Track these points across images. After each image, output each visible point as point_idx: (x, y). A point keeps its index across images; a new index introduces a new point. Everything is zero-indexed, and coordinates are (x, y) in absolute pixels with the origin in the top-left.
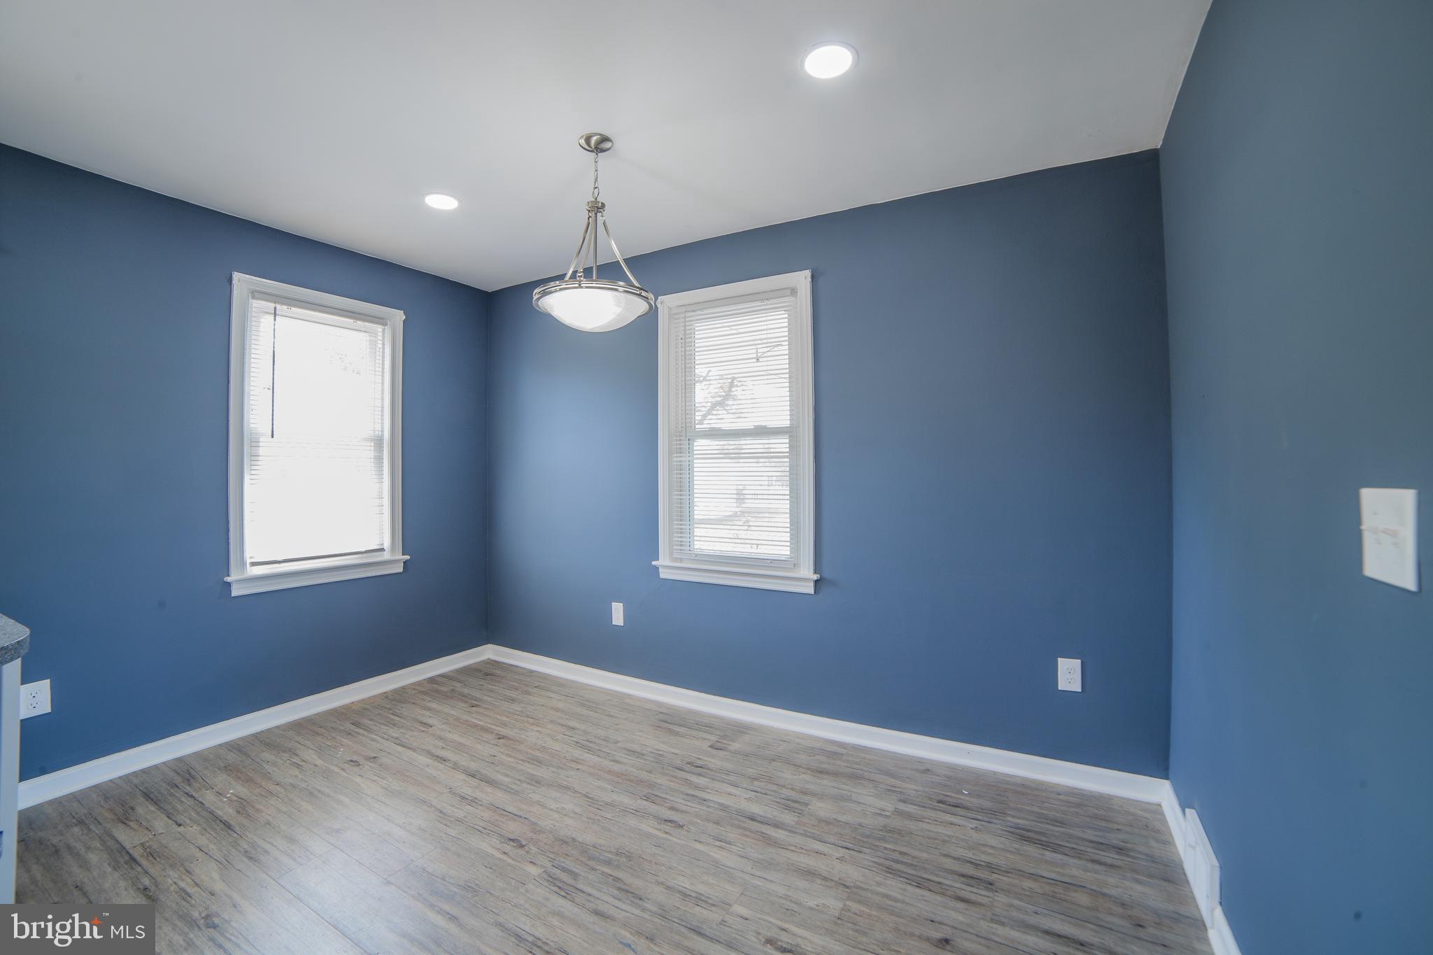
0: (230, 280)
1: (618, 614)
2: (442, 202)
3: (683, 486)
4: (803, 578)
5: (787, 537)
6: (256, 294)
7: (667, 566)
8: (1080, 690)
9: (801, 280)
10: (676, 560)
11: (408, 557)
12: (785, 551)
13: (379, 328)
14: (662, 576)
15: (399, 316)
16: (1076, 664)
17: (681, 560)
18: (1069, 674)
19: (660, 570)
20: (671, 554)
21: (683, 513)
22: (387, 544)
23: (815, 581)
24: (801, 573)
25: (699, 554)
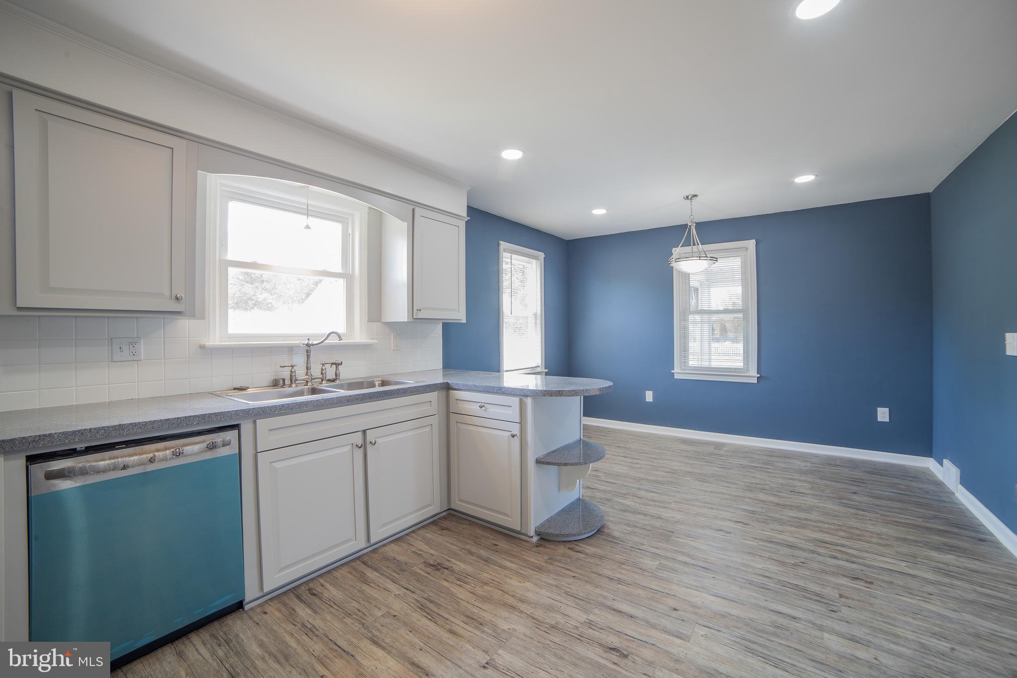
0: (499, 245)
1: (649, 396)
2: (599, 212)
3: (685, 337)
4: (752, 375)
5: (741, 358)
6: (505, 250)
7: (678, 373)
8: (888, 421)
9: (751, 244)
10: (682, 370)
11: (547, 370)
12: (740, 365)
13: (534, 261)
14: (675, 377)
15: (542, 255)
16: (886, 410)
17: (685, 370)
18: (883, 415)
19: (675, 375)
20: (681, 367)
21: (685, 349)
22: (540, 364)
23: (758, 378)
24: (751, 374)
25: (692, 367)
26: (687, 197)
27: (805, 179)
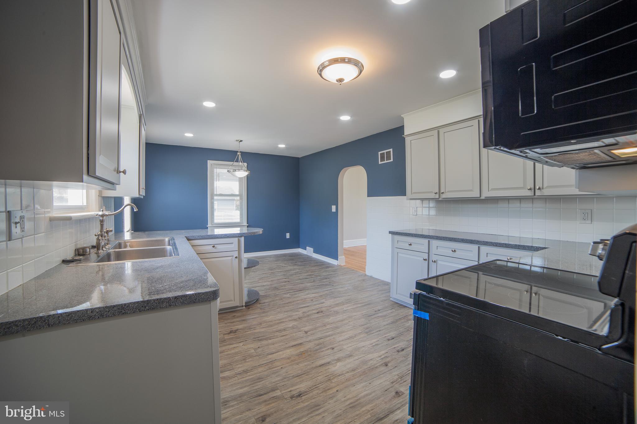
3: (213, 208)
7: (210, 226)
8: (289, 238)
9: (245, 165)
16: (289, 234)
17: (213, 225)
20: (211, 223)
21: (213, 214)
23: (247, 226)
24: (244, 224)
25: (216, 223)
26: (238, 140)
27: (282, 146)
